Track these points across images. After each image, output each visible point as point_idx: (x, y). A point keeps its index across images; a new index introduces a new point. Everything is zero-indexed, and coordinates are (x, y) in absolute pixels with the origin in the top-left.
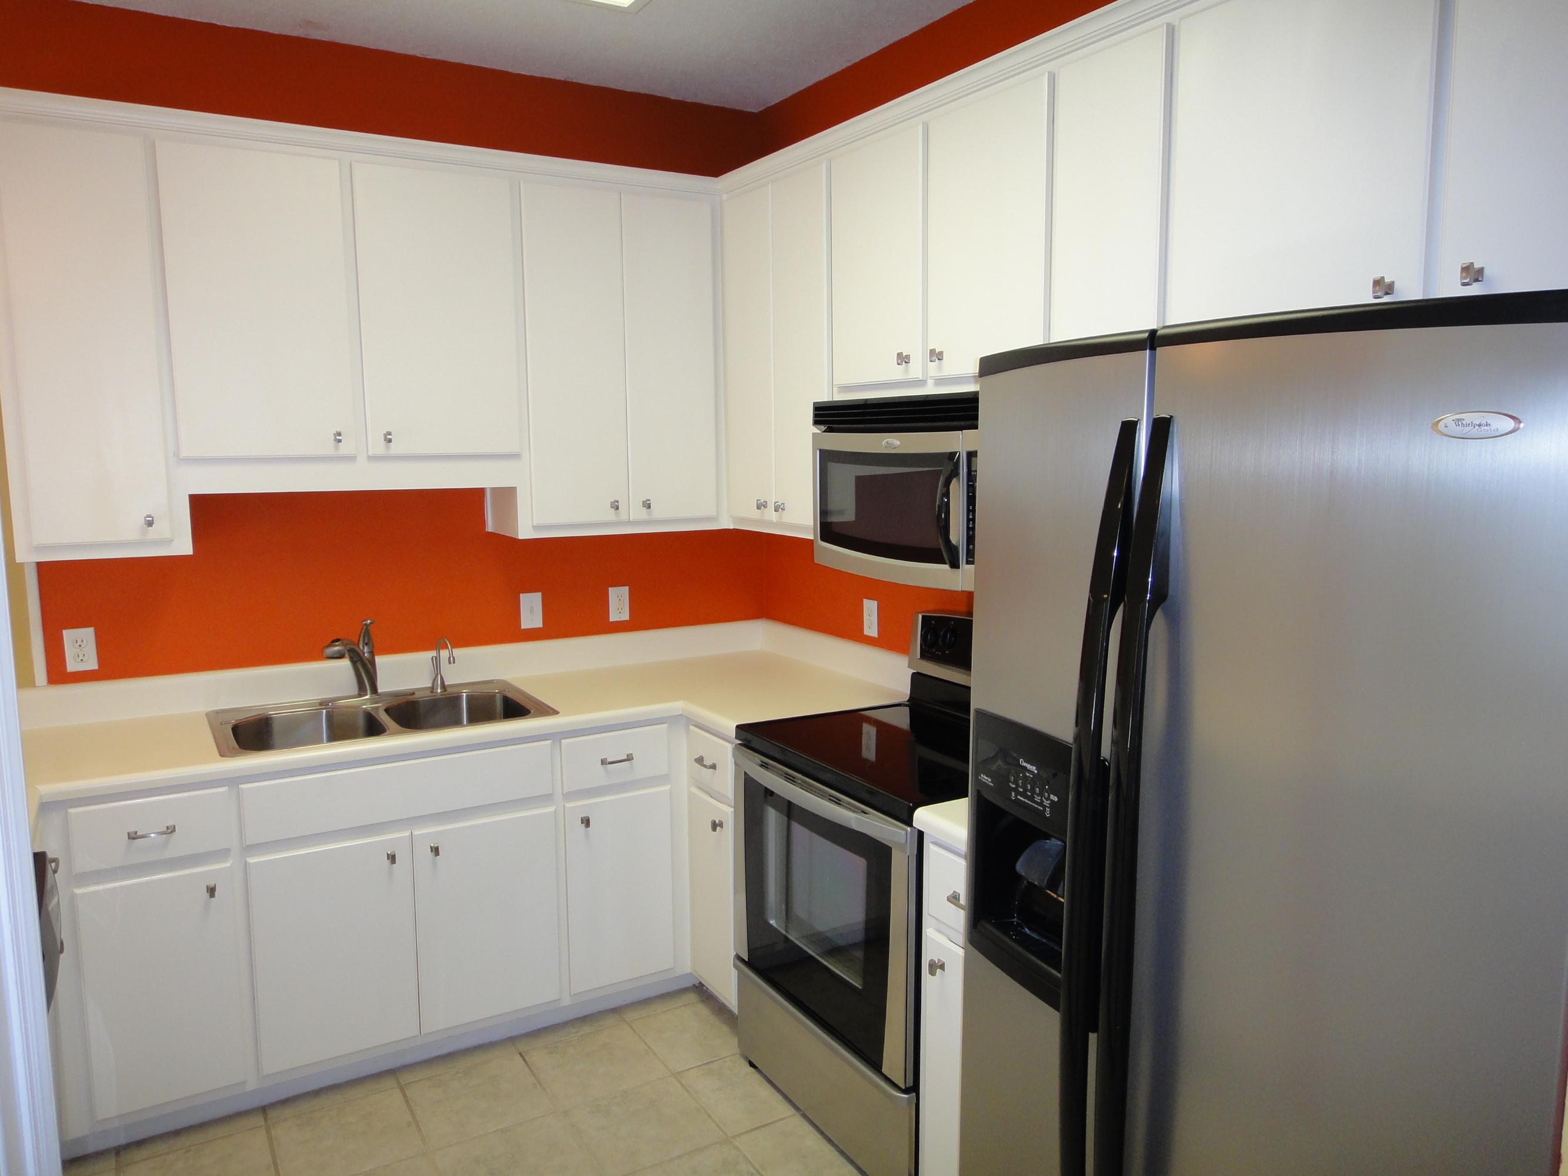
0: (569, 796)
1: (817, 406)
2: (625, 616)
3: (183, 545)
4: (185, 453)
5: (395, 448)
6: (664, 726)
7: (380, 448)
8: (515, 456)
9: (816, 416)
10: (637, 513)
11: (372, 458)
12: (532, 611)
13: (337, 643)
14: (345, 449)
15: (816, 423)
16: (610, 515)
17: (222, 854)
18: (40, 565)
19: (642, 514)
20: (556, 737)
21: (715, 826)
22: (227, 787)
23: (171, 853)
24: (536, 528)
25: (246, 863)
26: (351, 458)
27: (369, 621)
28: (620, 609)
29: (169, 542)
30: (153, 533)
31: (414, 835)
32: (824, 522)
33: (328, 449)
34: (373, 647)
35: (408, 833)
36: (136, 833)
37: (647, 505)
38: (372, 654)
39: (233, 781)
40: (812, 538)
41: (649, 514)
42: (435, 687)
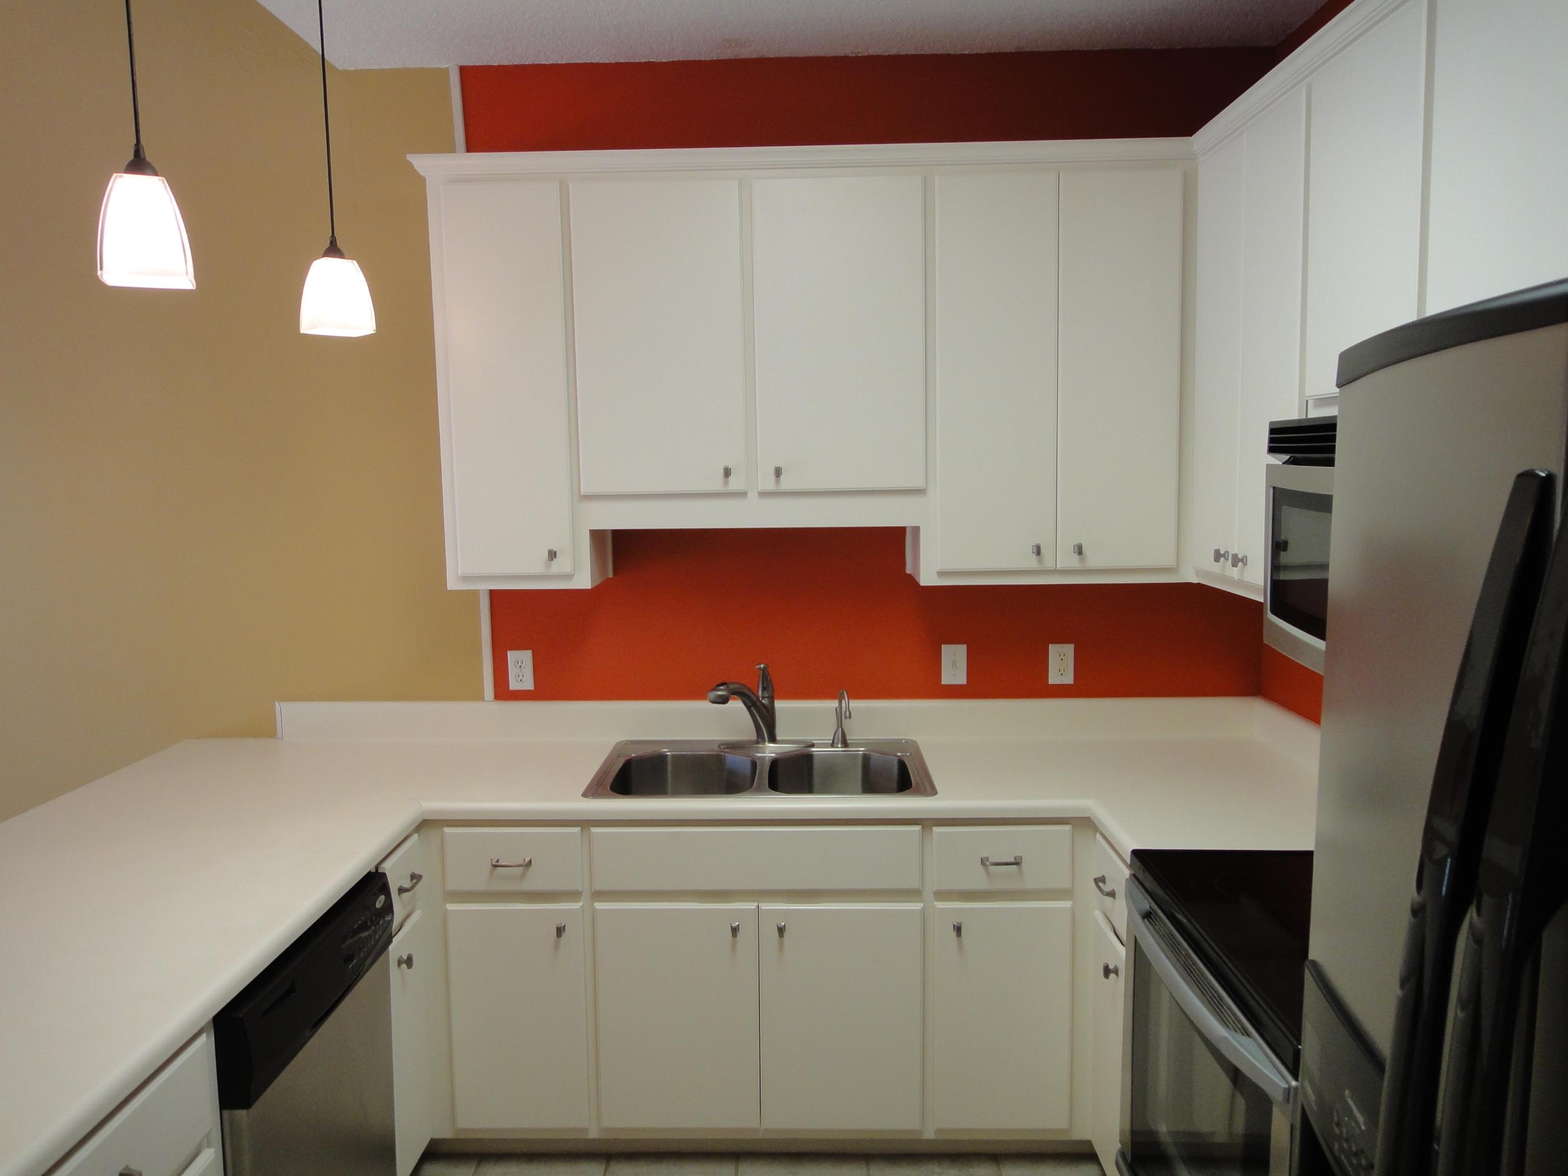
0: (942, 895)
1: (1274, 427)
2: (1069, 679)
3: (583, 580)
4: (583, 491)
5: (787, 483)
6: (1067, 828)
7: (770, 485)
8: (920, 492)
9: (1271, 440)
10: (1067, 560)
11: (763, 494)
12: (954, 663)
13: (722, 687)
14: (736, 483)
15: (1272, 450)
16: (1032, 563)
17: (574, 895)
18: (493, 593)
19: (1074, 562)
20: (926, 823)
21: (1107, 971)
22: (580, 828)
23: (527, 886)
24: (941, 574)
25: (594, 908)
26: (742, 494)
27: (762, 666)
28: (1062, 670)
29: (570, 577)
30: (556, 567)
31: (761, 909)
32: (1275, 580)
33: (716, 484)
34: (773, 690)
35: (756, 904)
36: (498, 861)
37: (1079, 550)
38: (772, 699)
39: (585, 824)
40: (1263, 601)
41: (1082, 561)
42: (836, 742)
